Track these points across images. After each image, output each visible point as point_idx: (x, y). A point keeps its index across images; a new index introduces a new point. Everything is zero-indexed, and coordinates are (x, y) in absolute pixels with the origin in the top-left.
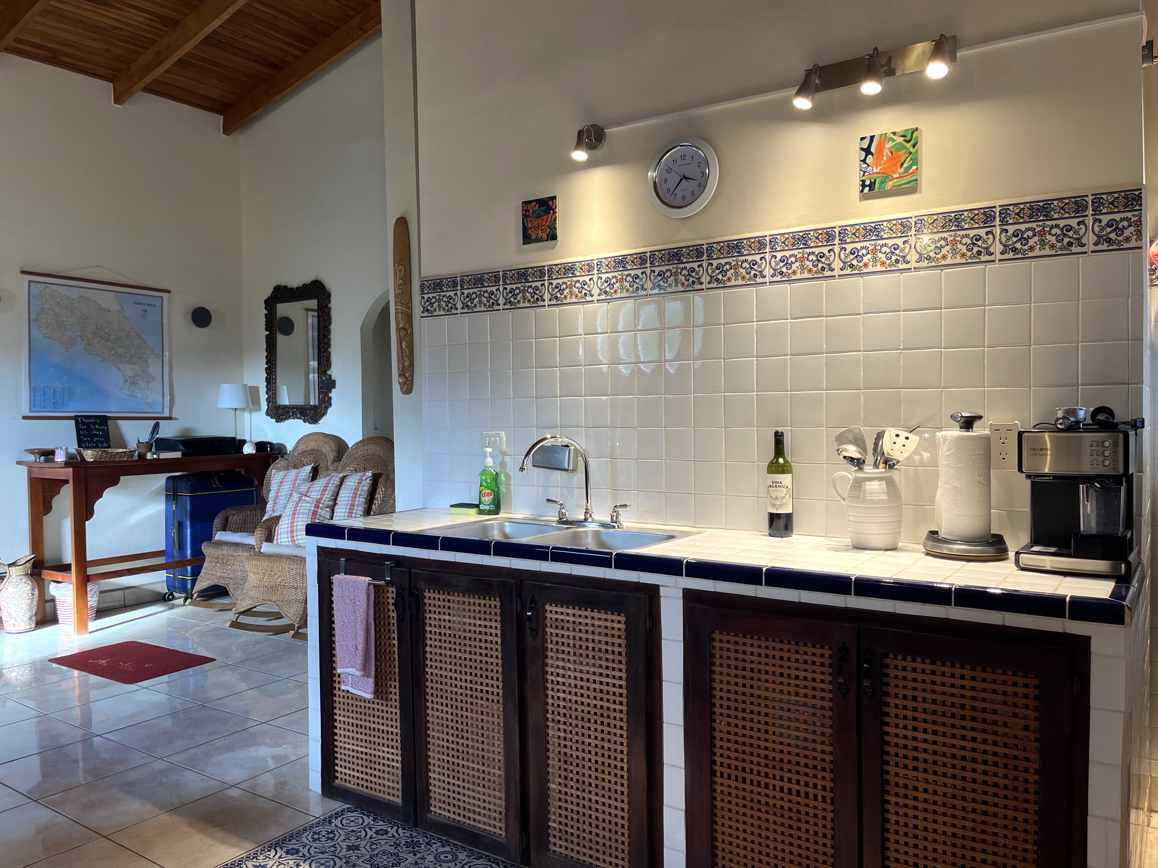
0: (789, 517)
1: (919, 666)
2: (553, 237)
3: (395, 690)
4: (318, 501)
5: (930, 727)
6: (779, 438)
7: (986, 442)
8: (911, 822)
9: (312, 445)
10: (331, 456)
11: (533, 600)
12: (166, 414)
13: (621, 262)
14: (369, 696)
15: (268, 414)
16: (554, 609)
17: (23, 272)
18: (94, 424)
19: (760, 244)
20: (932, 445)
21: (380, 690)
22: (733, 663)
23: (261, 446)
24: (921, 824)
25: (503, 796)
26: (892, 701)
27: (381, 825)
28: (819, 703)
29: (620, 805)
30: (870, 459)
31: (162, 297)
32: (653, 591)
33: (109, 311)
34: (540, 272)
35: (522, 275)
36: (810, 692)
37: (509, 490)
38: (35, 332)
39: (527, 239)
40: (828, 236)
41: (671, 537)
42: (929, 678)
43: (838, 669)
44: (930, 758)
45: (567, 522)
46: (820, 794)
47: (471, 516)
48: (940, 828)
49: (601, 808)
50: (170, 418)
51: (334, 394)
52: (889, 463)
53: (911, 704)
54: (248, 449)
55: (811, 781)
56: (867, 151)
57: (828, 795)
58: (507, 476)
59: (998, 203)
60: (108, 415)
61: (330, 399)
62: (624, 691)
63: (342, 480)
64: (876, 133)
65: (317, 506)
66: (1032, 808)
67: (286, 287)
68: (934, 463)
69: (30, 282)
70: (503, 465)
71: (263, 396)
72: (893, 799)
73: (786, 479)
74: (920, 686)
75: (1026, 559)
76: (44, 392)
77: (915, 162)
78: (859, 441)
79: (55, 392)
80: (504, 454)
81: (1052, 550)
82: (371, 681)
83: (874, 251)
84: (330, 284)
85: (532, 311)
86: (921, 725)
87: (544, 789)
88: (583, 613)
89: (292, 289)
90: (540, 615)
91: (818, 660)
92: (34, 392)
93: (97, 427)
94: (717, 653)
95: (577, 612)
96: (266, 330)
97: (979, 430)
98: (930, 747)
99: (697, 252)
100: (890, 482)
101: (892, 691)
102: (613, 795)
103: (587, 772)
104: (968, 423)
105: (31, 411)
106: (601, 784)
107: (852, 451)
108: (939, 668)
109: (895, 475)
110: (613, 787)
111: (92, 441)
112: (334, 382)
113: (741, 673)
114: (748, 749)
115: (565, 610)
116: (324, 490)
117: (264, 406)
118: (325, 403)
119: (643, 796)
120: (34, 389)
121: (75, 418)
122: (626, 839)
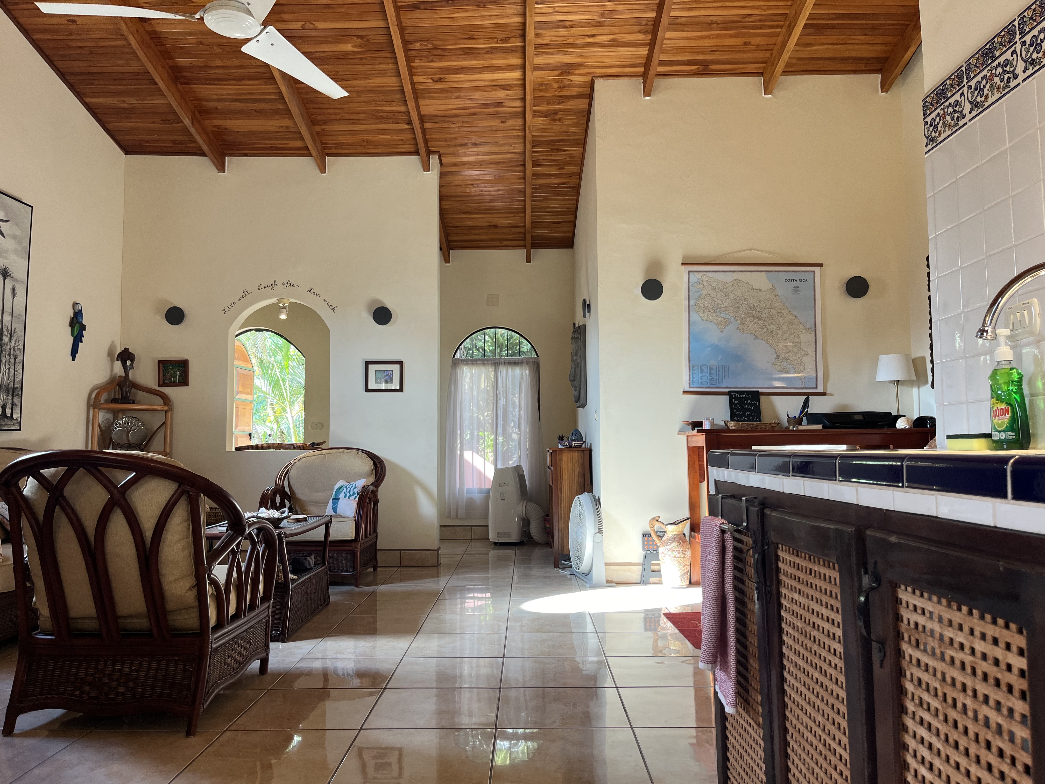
12: (820, 390)
17: (683, 264)
18: (746, 399)
31: (814, 272)
33: (761, 290)
38: (694, 317)
50: (824, 394)
54: (903, 424)
60: (760, 390)
69: (689, 272)
76: (701, 369)
79: (711, 369)
92: (693, 370)
93: (749, 402)
105: (690, 387)
111: (744, 415)
120: (693, 367)
121: (729, 393)
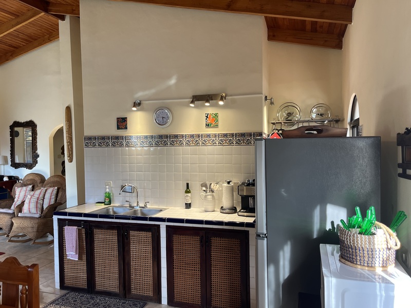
0: (190, 204)
1: (218, 239)
2: (126, 128)
3: (84, 257)
4: (38, 198)
5: (220, 252)
6: (188, 184)
7: (232, 187)
8: (216, 273)
9: (31, 177)
10: (39, 181)
11: (127, 230)
13: (146, 137)
14: (77, 260)
15: (11, 166)
16: (132, 232)
19: (182, 136)
20: (222, 187)
21: (80, 258)
22: (178, 242)
23: (10, 177)
24: (218, 273)
25: (118, 281)
26: (212, 247)
27: (81, 295)
28: (197, 249)
29: (150, 279)
30: (208, 190)
32: (158, 226)
34: (122, 138)
35: (117, 138)
36: (195, 247)
37: (113, 198)
39: (118, 128)
40: (199, 136)
41: (161, 210)
42: (220, 241)
43: (201, 242)
44: (220, 258)
45: (132, 207)
46: (198, 269)
47: (103, 206)
48: (222, 273)
49: (145, 280)
51: (38, 159)
52: (213, 191)
53: (216, 247)
54: (6, 179)
55: (196, 267)
56: (207, 117)
57: (199, 269)
58: (113, 194)
59: (235, 132)
61: (37, 161)
62: (151, 251)
63: (46, 191)
64: (209, 113)
65: (38, 200)
66: (239, 266)
67: (18, 122)
68: (222, 190)
70: (112, 191)
71: (9, 160)
72: (213, 268)
73: (189, 194)
74: (218, 243)
75: (240, 213)
77: (217, 121)
78: (206, 186)
80: (112, 188)
81: (245, 211)
82: (77, 255)
83: (209, 141)
84: (36, 122)
85: (120, 148)
86: (218, 252)
87: (130, 278)
88: (140, 233)
89: (21, 123)
90: (128, 234)
91: (197, 239)
94: (174, 240)
95: (139, 232)
96: (10, 136)
97: (232, 184)
98: (220, 256)
99: (167, 137)
100: (213, 196)
101: (212, 245)
102: (149, 277)
103: (142, 272)
104: (229, 183)
106: (145, 274)
107: (204, 189)
108: (222, 239)
109: (214, 194)
110: (149, 275)
112: (39, 155)
113: (180, 244)
114: (181, 261)
115: (135, 232)
116: (40, 194)
117: (10, 163)
118: (35, 162)
119: (156, 275)
122: (152, 287)
